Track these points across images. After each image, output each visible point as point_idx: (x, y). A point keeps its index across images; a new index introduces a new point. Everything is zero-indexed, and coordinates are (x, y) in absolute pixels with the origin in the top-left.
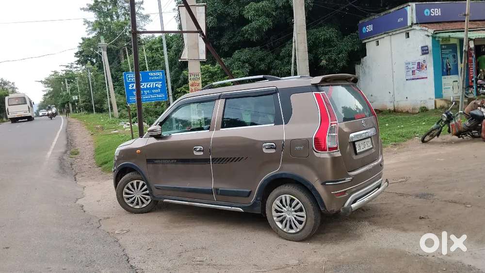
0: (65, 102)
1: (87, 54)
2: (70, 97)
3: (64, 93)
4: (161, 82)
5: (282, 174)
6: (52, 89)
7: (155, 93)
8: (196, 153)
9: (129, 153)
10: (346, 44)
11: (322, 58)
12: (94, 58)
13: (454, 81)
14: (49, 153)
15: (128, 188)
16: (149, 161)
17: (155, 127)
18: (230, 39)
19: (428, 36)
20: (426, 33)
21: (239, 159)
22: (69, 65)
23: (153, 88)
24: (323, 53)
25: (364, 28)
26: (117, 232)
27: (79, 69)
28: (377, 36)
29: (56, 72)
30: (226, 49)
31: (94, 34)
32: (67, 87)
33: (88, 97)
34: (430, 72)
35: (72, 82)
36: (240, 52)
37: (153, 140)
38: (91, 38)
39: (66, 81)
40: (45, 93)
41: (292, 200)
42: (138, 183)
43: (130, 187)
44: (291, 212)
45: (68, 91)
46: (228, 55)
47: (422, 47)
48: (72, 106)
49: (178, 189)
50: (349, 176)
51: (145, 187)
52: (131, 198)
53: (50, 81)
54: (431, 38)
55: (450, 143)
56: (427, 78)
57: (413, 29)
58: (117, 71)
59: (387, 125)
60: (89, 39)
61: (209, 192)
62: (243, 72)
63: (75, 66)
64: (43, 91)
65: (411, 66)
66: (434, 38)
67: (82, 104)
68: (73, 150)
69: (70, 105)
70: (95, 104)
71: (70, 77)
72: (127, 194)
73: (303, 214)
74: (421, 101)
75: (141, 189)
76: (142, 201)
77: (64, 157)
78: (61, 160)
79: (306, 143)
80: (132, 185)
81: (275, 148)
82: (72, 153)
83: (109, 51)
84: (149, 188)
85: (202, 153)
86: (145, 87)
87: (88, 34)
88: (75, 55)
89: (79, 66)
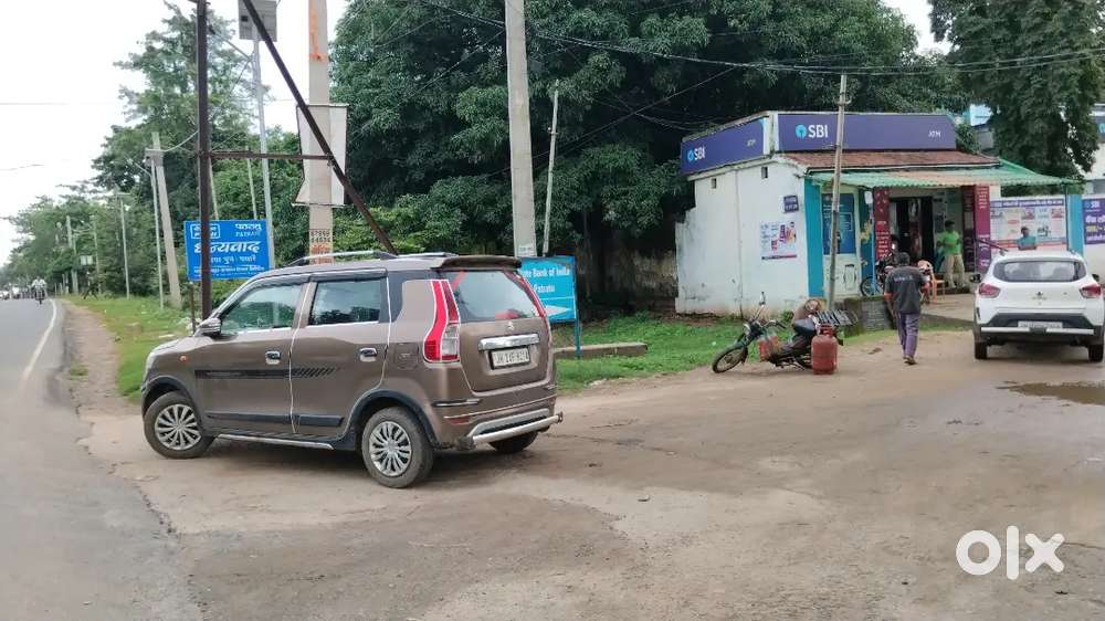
0: (63, 267)
1: (118, 165)
2: (74, 259)
3: (62, 249)
4: (257, 243)
5: (383, 392)
6: (33, 238)
7: (246, 263)
8: (269, 362)
9: (167, 362)
10: (655, 182)
11: (609, 206)
12: (136, 174)
13: (848, 266)
14: (28, 370)
15: (164, 417)
16: (200, 373)
17: (213, 320)
18: (429, 155)
19: (798, 177)
20: (795, 171)
21: (328, 371)
22: (79, 185)
23: (242, 254)
24: (612, 197)
25: (691, 152)
26: (139, 478)
27: (101, 197)
28: (714, 169)
29: (45, 199)
30: (418, 175)
31: (141, 120)
32: (70, 236)
33: (116, 261)
34: (800, 245)
35: (82, 225)
36: (447, 183)
37: (208, 342)
38: (133, 128)
39: (68, 222)
40: (17, 246)
41: (395, 429)
42: (180, 410)
43: (168, 415)
44: (393, 445)
45: (70, 245)
46: (423, 188)
47: (785, 198)
48: (78, 279)
49: (241, 418)
50: (474, 397)
51: (192, 416)
52: (168, 433)
53: (30, 219)
54: (803, 180)
55: (759, 375)
56: (795, 256)
57: (774, 162)
58: (188, 205)
59: (714, 343)
60: (129, 131)
61: (285, 421)
62: (448, 226)
63: (91, 187)
65: (769, 232)
66: (808, 181)
67: (100, 276)
68: (74, 367)
69: (74, 276)
70: (131, 276)
71: (78, 213)
72: (161, 425)
73: (408, 448)
74: (786, 301)
75: (185, 418)
76: (185, 439)
77: (58, 378)
78: (52, 384)
79: (413, 348)
80: (171, 412)
81: (375, 355)
82: (73, 372)
83: (169, 160)
84: (198, 419)
85: (277, 362)
86: (227, 250)
87: (127, 120)
88: (92, 163)
89: (100, 188)
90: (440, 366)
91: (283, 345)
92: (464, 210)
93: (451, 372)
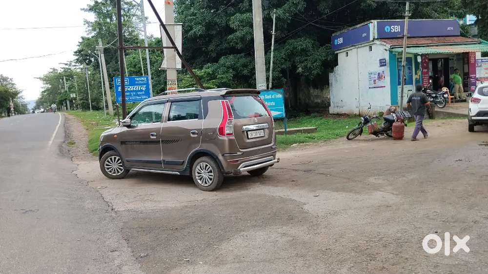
0: (63, 98)
1: (85, 54)
2: (67, 95)
3: (63, 91)
4: (145, 86)
5: (201, 150)
6: (50, 86)
7: (141, 95)
8: (152, 137)
10: (321, 54)
11: (299, 66)
12: (92, 58)
13: (409, 90)
14: (51, 142)
15: (108, 161)
16: (123, 143)
17: (127, 120)
19: (386, 50)
20: (385, 47)
21: (177, 141)
22: (68, 63)
23: (138, 91)
24: (300, 62)
25: (336, 40)
26: (98, 187)
27: (78, 68)
28: (347, 48)
29: (54, 70)
30: (213, 55)
31: (93, 34)
32: (65, 85)
33: (85, 95)
34: (387, 81)
35: (70, 80)
36: (226, 58)
37: (125, 129)
38: (90, 37)
39: (65, 79)
40: (43, 90)
41: (206, 166)
42: (115, 158)
43: (110, 161)
44: (206, 173)
45: (66, 88)
46: (215, 60)
47: (380, 60)
48: (70, 103)
50: (240, 151)
51: (120, 161)
52: (110, 168)
53: (49, 78)
54: (388, 52)
55: (368, 140)
56: (384, 87)
57: (375, 44)
58: (115, 71)
59: (347, 127)
60: (88, 39)
61: (159, 163)
62: (227, 77)
63: (73, 64)
64: (42, 88)
65: (372, 76)
66: (391, 52)
67: (79, 102)
68: (70, 141)
69: (68, 102)
70: (92, 102)
71: (68, 75)
72: (107, 165)
73: (212, 174)
74: (380, 107)
75: (117, 162)
76: (117, 171)
77: (63, 146)
78: (60, 148)
79: (214, 130)
80: (111, 159)
81: (197, 134)
82: (69, 143)
83: (106, 51)
84: (122, 162)
85: (155, 137)
86: (132, 90)
87: (88, 34)
88: (74, 53)
89: (77, 64)
90: (225, 138)
91: (157, 130)
92: (233, 70)
93: (230, 140)
